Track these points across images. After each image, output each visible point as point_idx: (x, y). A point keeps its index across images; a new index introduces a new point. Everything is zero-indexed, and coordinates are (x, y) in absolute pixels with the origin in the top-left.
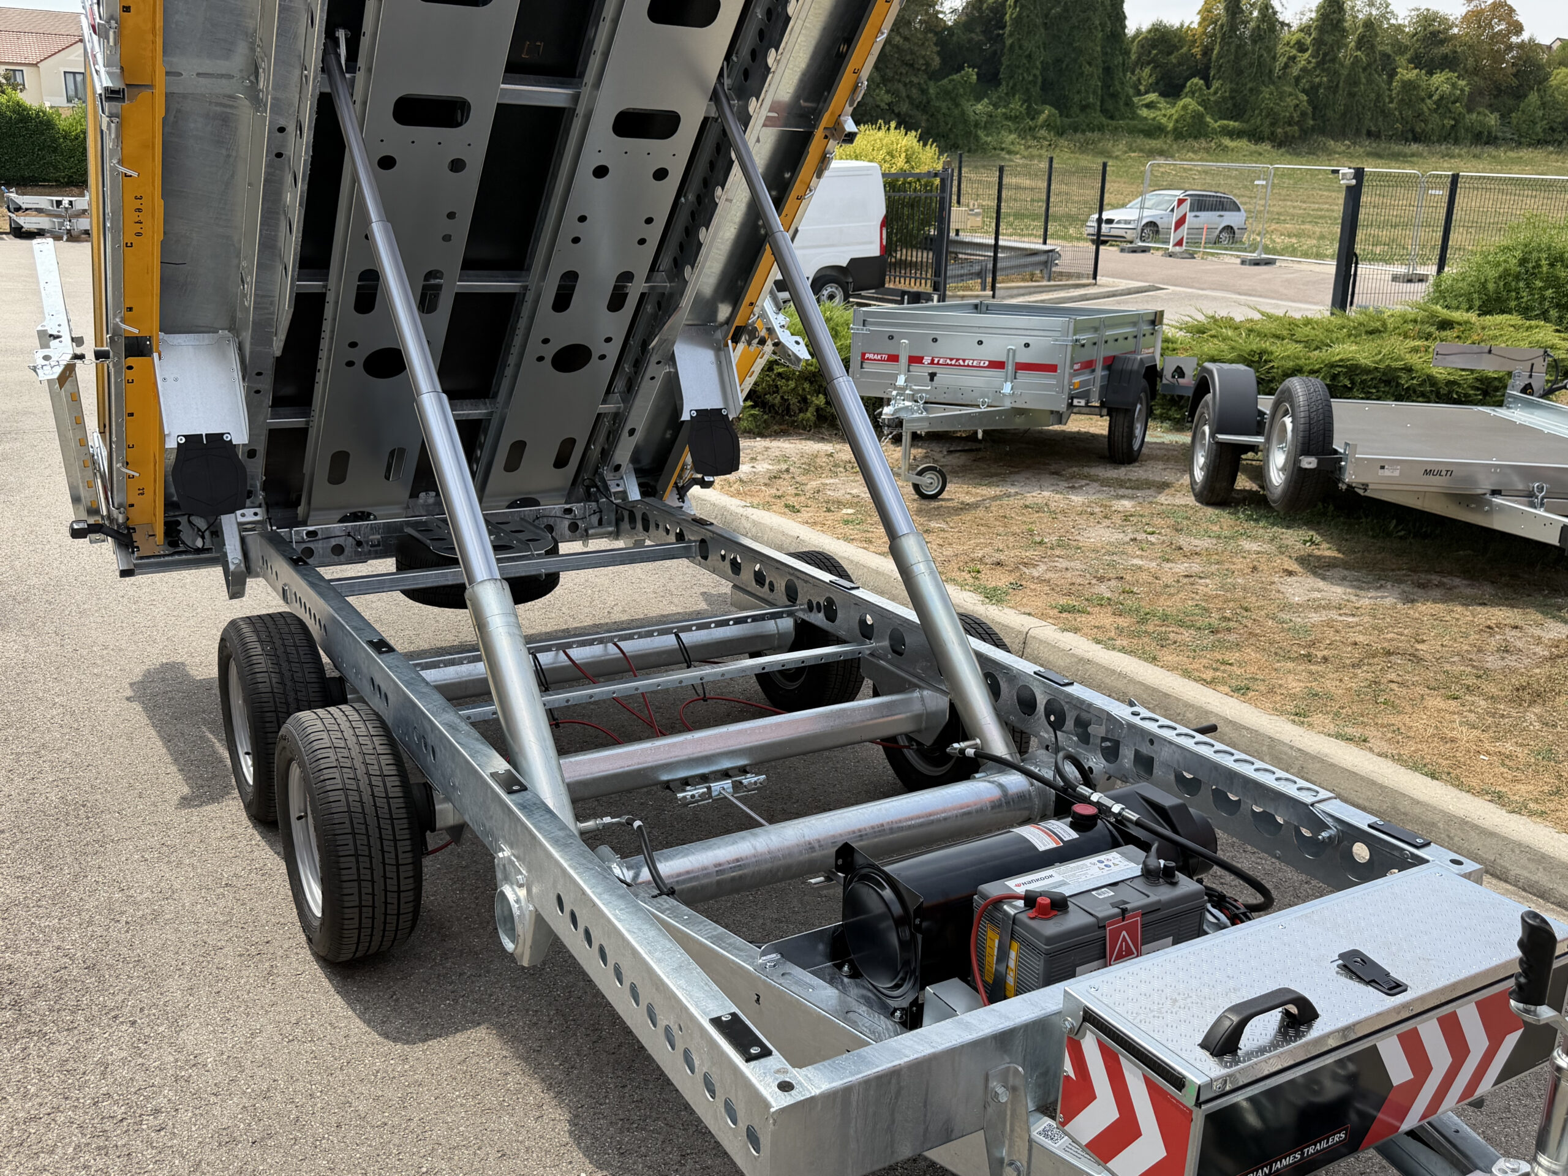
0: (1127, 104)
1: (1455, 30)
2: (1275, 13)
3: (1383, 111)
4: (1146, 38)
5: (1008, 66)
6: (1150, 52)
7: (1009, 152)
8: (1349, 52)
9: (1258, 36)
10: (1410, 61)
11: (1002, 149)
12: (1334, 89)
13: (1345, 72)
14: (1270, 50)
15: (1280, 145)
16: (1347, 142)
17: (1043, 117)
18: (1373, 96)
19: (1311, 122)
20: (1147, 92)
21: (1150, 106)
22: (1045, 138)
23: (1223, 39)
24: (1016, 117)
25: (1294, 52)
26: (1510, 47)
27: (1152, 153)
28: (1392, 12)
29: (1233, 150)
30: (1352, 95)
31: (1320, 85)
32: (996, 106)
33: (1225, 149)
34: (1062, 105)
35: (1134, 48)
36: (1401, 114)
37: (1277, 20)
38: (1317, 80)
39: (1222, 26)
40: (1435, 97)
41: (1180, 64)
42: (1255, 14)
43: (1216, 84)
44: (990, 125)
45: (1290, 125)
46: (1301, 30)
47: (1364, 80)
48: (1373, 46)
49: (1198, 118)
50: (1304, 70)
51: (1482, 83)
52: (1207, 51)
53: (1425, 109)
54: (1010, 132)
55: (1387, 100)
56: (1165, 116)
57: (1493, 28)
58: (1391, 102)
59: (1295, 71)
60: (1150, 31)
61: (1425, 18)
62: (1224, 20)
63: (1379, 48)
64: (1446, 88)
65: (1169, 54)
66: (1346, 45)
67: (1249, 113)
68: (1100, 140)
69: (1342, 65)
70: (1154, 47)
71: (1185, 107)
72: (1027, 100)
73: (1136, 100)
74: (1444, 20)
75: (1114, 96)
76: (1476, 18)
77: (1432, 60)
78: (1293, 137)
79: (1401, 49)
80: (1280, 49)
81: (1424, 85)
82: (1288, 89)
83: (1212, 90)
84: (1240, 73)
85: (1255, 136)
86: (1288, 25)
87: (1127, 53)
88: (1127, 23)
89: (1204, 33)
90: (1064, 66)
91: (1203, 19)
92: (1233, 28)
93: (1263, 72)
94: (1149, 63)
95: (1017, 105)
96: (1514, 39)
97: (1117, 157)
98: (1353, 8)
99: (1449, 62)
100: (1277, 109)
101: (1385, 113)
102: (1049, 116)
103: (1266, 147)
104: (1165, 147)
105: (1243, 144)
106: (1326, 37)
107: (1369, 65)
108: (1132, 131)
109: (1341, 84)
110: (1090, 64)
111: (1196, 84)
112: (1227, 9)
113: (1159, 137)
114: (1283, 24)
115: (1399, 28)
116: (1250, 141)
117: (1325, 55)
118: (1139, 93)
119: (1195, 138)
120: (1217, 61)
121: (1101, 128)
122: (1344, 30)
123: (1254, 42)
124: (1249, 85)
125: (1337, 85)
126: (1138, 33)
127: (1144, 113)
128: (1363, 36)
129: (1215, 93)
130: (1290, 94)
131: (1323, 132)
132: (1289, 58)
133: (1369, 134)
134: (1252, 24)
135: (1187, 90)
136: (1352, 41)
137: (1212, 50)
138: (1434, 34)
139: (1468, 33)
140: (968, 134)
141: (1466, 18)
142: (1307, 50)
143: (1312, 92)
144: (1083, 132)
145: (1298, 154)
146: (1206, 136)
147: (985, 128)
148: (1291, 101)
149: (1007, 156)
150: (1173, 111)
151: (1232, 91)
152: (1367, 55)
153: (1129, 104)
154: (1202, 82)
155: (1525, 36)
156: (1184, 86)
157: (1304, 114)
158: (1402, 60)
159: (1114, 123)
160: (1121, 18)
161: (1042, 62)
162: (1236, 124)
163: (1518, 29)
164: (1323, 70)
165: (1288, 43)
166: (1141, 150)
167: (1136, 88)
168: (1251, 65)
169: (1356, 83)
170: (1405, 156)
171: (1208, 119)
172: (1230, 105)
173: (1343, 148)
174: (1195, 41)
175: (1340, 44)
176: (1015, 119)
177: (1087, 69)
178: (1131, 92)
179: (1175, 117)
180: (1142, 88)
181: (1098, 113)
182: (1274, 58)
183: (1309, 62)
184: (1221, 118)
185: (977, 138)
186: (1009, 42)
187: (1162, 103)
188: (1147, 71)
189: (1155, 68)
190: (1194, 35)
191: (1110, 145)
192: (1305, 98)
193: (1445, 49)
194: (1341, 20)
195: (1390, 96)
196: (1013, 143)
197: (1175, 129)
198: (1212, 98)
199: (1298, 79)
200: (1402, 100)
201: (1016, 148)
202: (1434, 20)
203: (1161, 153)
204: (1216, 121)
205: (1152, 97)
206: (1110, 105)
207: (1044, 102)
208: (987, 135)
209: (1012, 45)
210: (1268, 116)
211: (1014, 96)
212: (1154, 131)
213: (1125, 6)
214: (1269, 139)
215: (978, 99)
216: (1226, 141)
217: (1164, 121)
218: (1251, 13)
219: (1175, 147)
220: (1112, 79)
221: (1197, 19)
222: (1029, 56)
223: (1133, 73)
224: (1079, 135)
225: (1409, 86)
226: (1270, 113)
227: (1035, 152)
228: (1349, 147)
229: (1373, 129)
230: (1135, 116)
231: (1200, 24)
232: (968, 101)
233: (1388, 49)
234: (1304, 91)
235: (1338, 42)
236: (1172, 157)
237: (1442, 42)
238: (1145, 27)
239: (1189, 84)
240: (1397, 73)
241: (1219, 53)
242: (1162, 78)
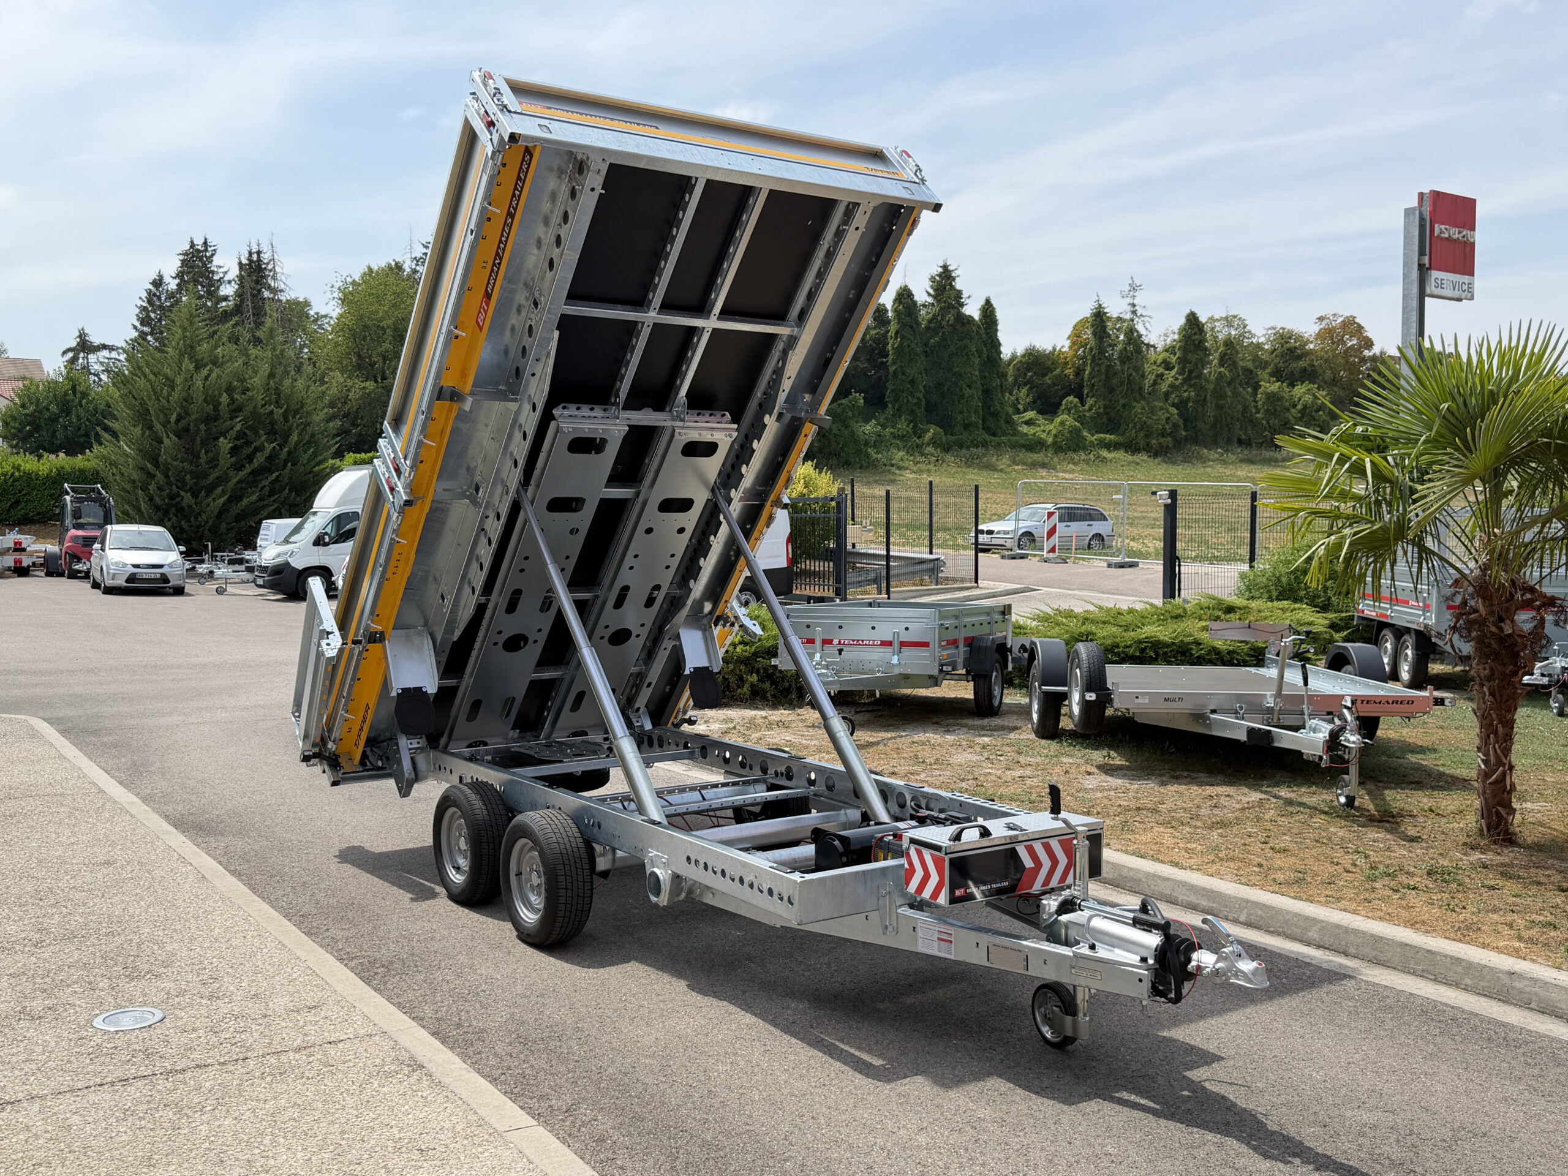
0: (1007, 422)
1: (1312, 346)
2: (1140, 336)
3: (1251, 421)
4: (1021, 362)
5: (893, 391)
6: (1025, 375)
7: (899, 468)
8: (1212, 369)
9: (1125, 358)
10: (1272, 375)
11: (892, 465)
12: (1201, 402)
13: (1211, 387)
14: (1137, 369)
15: (1156, 455)
16: (1219, 450)
17: (929, 435)
18: (1239, 407)
19: (1184, 433)
20: (1025, 411)
21: (1029, 423)
22: (932, 455)
23: (1093, 360)
24: (904, 436)
25: (1161, 370)
26: (1363, 360)
27: (1034, 466)
28: (1249, 332)
29: (1111, 461)
30: (1220, 407)
31: (1189, 399)
32: (884, 426)
33: (1104, 460)
34: (946, 424)
35: (1011, 371)
36: (1268, 423)
37: (1143, 342)
38: (1186, 394)
39: (1091, 349)
40: (1299, 407)
41: (1054, 384)
42: (1122, 337)
43: (1090, 401)
44: (879, 442)
45: (1163, 436)
46: (1167, 351)
47: (1229, 394)
48: (1234, 364)
49: (1075, 433)
50: (1172, 386)
51: (1341, 393)
52: (1079, 372)
53: (1291, 418)
54: (899, 449)
55: (1254, 411)
56: (1044, 431)
57: (1344, 343)
58: (1258, 412)
59: (1164, 387)
60: (1024, 356)
61: (1282, 336)
62: (1092, 343)
63: (1241, 364)
64: (1308, 398)
65: (1044, 375)
66: (1210, 363)
67: (1124, 427)
68: (984, 455)
69: (1207, 381)
70: (1028, 369)
71: (1062, 423)
72: (913, 420)
73: (1015, 417)
74: (1299, 337)
75: (995, 415)
76: (1328, 334)
77: (1292, 373)
78: (1167, 447)
79: (1263, 365)
80: (1147, 368)
81: (1286, 396)
82: (1159, 404)
83: (1087, 407)
84: (1112, 390)
85: (1132, 447)
86: (1153, 346)
87: (1004, 376)
88: (1002, 349)
89: (1075, 356)
90: (945, 389)
91: (1073, 344)
92: (1102, 351)
93: (1134, 389)
94: (1025, 385)
95: (903, 425)
96: (1366, 353)
97: (1001, 470)
98: (1213, 329)
99: (1308, 375)
100: (1149, 422)
101: (1254, 423)
102: (934, 434)
103: (1142, 457)
104: (1046, 460)
105: (1120, 455)
106: (1190, 356)
107: (1233, 380)
108: (1013, 446)
109: (1209, 397)
110: (969, 387)
111: (1072, 402)
112: (1094, 334)
113: (1040, 451)
114: (1148, 345)
115: (1259, 346)
116: (1126, 452)
117: (1191, 372)
118: (1018, 412)
119: (1075, 451)
120: (1089, 380)
121: (985, 444)
122: (1206, 349)
123: (1123, 363)
124: (1122, 402)
125: (1205, 399)
126: (1014, 357)
127: (1024, 429)
128: (1225, 354)
129: (1090, 409)
130: (1161, 409)
131: (1196, 441)
132: (1157, 375)
133: (1240, 442)
134: (1120, 347)
135: (1063, 407)
136: (1214, 358)
137: (1084, 370)
138: (1291, 350)
139: (1322, 349)
140: (859, 452)
141: (1319, 335)
142: (1173, 368)
143: (1181, 405)
144: (968, 448)
145: (1174, 463)
146: (1084, 449)
147: (875, 446)
148: (1162, 415)
149: (897, 472)
150: (1051, 427)
151: (1105, 407)
152: (1231, 371)
153: (1009, 421)
154: (1076, 400)
155: (1376, 350)
156: (1060, 404)
157: (1175, 426)
158: (1264, 374)
159: (996, 439)
160: (996, 345)
161: (925, 387)
162: (1112, 437)
163: (1369, 344)
164: (1190, 386)
165: (1155, 363)
166: (1024, 464)
167: (1015, 406)
168: (1122, 383)
169: (1223, 396)
170: (1276, 461)
171: (1085, 433)
172: (1105, 420)
173: (1217, 456)
174: (1067, 363)
175: (1203, 362)
176: (902, 438)
177: (967, 392)
178: (1011, 410)
179: (1054, 432)
180: (1021, 407)
181: (981, 431)
182: (1143, 376)
183: (1177, 379)
184: (1097, 432)
185: (868, 456)
186: (892, 369)
187: (1041, 420)
188: (1024, 391)
189: (1031, 388)
190: (1065, 358)
191: (994, 459)
192: (1176, 411)
193: (1302, 364)
194: (1203, 341)
195: (1256, 407)
196: (902, 460)
197: (1055, 443)
198: (1088, 415)
199: (1167, 395)
200: (1268, 410)
201: (906, 464)
202: (1290, 338)
203: (1044, 465)
204: (1093, 435)
205: (1031, 414)
206: (991, 423)
207: (929, 422)
208: (877, 453)
209: (895, 372)
210: (1141, 429)
211: (900, 417)
212: (1035, 445)
213: (999, 334)
214: (1144, 450)
215: (867, 421)
216: (1104, 453)
217: (1044, 436)
218: (1118, 337)
219: (1056, 459)
220: (992, 399)
221: (1067, 344)
222: (912, 382)
223: (1011, 394)
224: (964, 451)
225: (1272, 397)
226: (1144, 425)
227: (923, 467)
228: (1222, 455)
229: (1243, 437)
230: (1016, 433)
231: (1070, 348)
232: (857, 422)
233: (1250, 365)
234: (1173, 405)
235: (1201, 360)
236: (1054, 468)
237: (1299, 357)
238: (1020, 351)
239: (1064, 402)
240: (1260, 386)
241: (1090, 373)
242: (1039, 397)
